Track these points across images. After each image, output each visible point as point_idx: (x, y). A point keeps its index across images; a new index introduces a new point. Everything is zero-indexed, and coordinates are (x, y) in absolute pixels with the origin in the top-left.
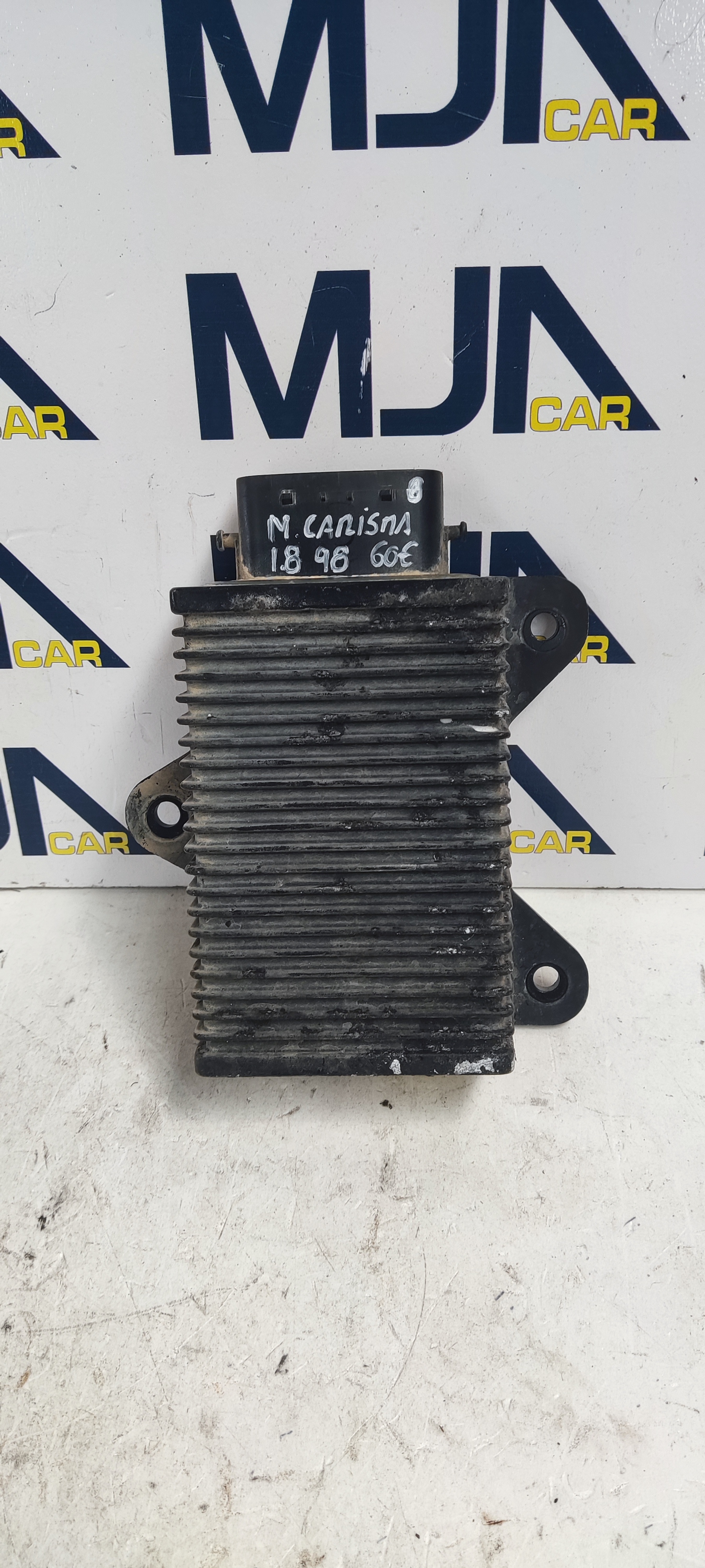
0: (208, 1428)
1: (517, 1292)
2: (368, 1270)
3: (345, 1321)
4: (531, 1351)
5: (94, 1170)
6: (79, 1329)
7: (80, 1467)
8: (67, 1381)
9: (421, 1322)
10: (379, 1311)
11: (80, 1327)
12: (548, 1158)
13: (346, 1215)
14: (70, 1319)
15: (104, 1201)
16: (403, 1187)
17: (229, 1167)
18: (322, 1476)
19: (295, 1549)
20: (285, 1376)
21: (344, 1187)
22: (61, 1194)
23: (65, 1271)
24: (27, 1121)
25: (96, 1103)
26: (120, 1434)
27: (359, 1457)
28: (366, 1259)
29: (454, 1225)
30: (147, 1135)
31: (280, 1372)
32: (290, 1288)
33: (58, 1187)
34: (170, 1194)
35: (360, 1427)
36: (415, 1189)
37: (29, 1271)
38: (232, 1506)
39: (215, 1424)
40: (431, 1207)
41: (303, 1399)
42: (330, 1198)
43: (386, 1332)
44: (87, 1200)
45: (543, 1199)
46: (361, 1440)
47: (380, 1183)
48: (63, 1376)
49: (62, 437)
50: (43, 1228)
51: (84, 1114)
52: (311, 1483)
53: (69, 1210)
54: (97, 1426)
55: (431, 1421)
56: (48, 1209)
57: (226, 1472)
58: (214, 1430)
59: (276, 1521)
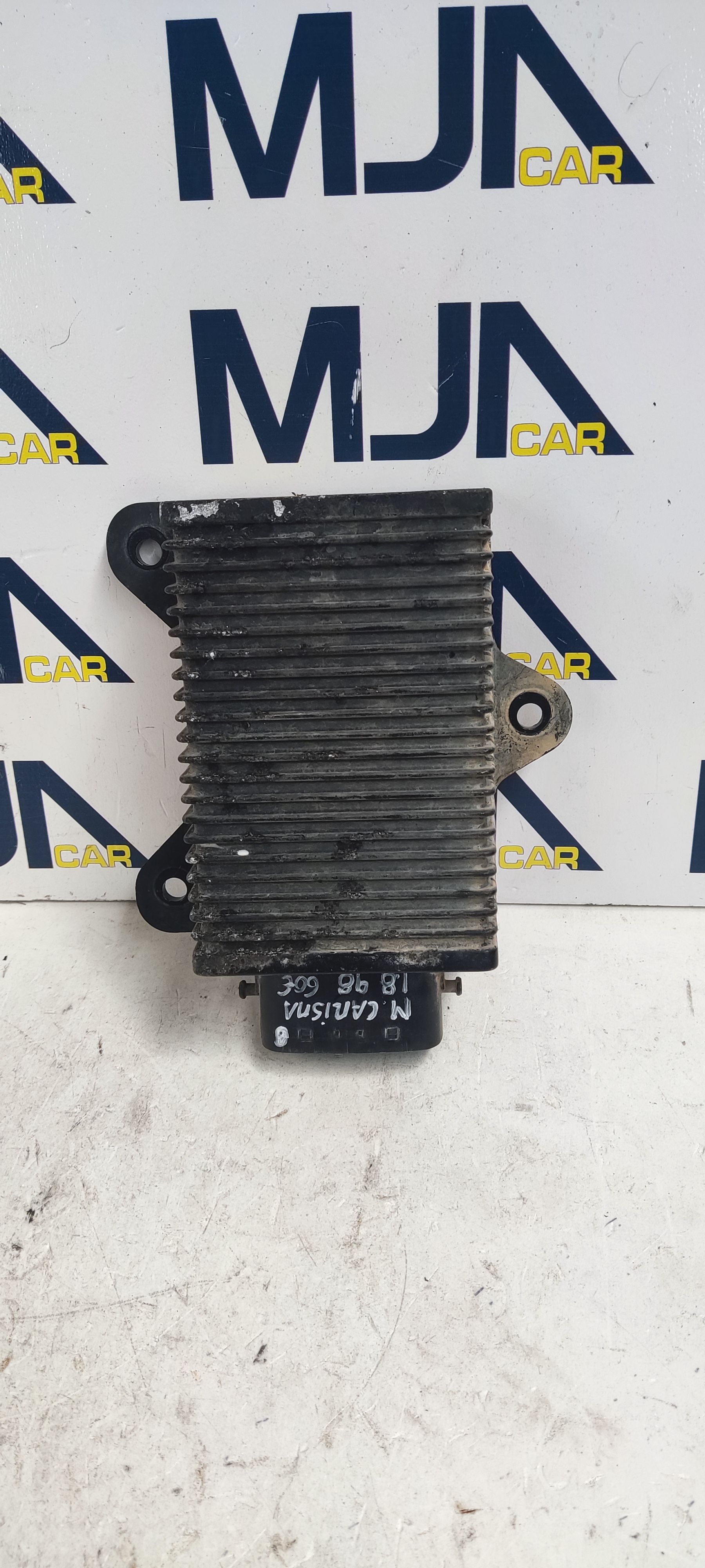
0: (185, 1415)
1: (497, 1288)
2: (349, 1265)
3: (325, 1314)
4: (509, 1345)
5: (84, 1167)
6: (62, 1317)
7: (57, 1448)
8: (48, 1367)
9: (400, 1317)
10: (358, 1304)
11: (63, 1315)
12: (531, 1161)
13: (329, 1213)
14: (53, 1308)
15: (92, 1196)
16: (387, 1187)
17: (216, 1166)
18: (296, 1463)
19: (266, 1533)
20: (264, 1366)
21: (328, 1186)
22: (50, 1189)
23: (50, 1262)
24: (20, 1120)
25: (89, 1104)
26: (97, 1418)
27: (334, 1444)
28: (348, 1255)
29: (436, 1223)
30: (137, 1134)
31: (258, 1361)
32: (272, 1281)
33: (48, 1182)
34: (157, 1190)
35: (336, 1416)
36: (399, 1189)
37: (16, 1261)
38: (206, 1491)
39: (192, 1410)
40: (414, 1206)
41: (281, 1388)
42: (314, 1196)
43: (364, 1324)
44: (75, 1194)
45: (525, 1199)
46: (337, 1429)
47: (363, 1184)
48: (43, 1361)
49: (74, 462)
50: (31, 1220)
51: (76, 1114)
52: (285, 1469)
53: (57, 1204)
54: (75, 1411)
55: (407, 1411)
56: (37, 1203)
57: (201, 1457)
58: (191, 1416)
59: (248, 1506)
